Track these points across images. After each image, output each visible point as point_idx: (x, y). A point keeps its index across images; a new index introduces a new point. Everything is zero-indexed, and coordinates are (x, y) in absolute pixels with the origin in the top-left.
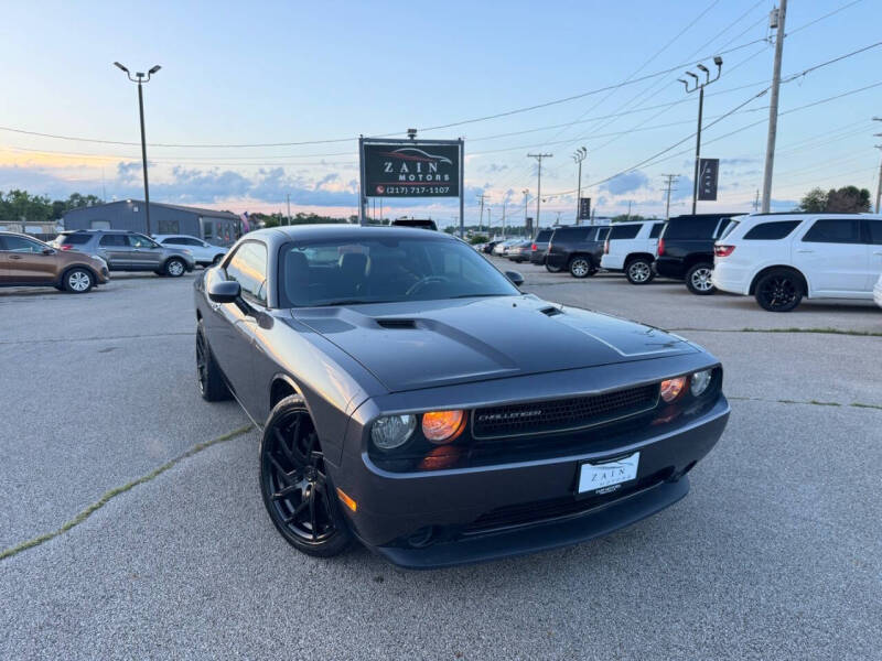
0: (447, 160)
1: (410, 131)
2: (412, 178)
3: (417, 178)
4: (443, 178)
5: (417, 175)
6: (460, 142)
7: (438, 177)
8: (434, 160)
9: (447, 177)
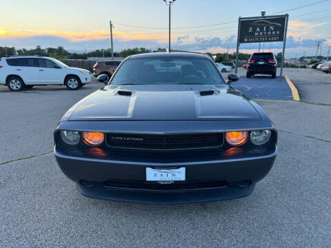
0: (279, 24)
1: (262, 12)
2: (261, 33)
3: (263, 34)
4: (276, 33)
5: (263, 32)
6: (287, 15)
7: (274, 33)
8: (272, 25)
9: (278, 32)
